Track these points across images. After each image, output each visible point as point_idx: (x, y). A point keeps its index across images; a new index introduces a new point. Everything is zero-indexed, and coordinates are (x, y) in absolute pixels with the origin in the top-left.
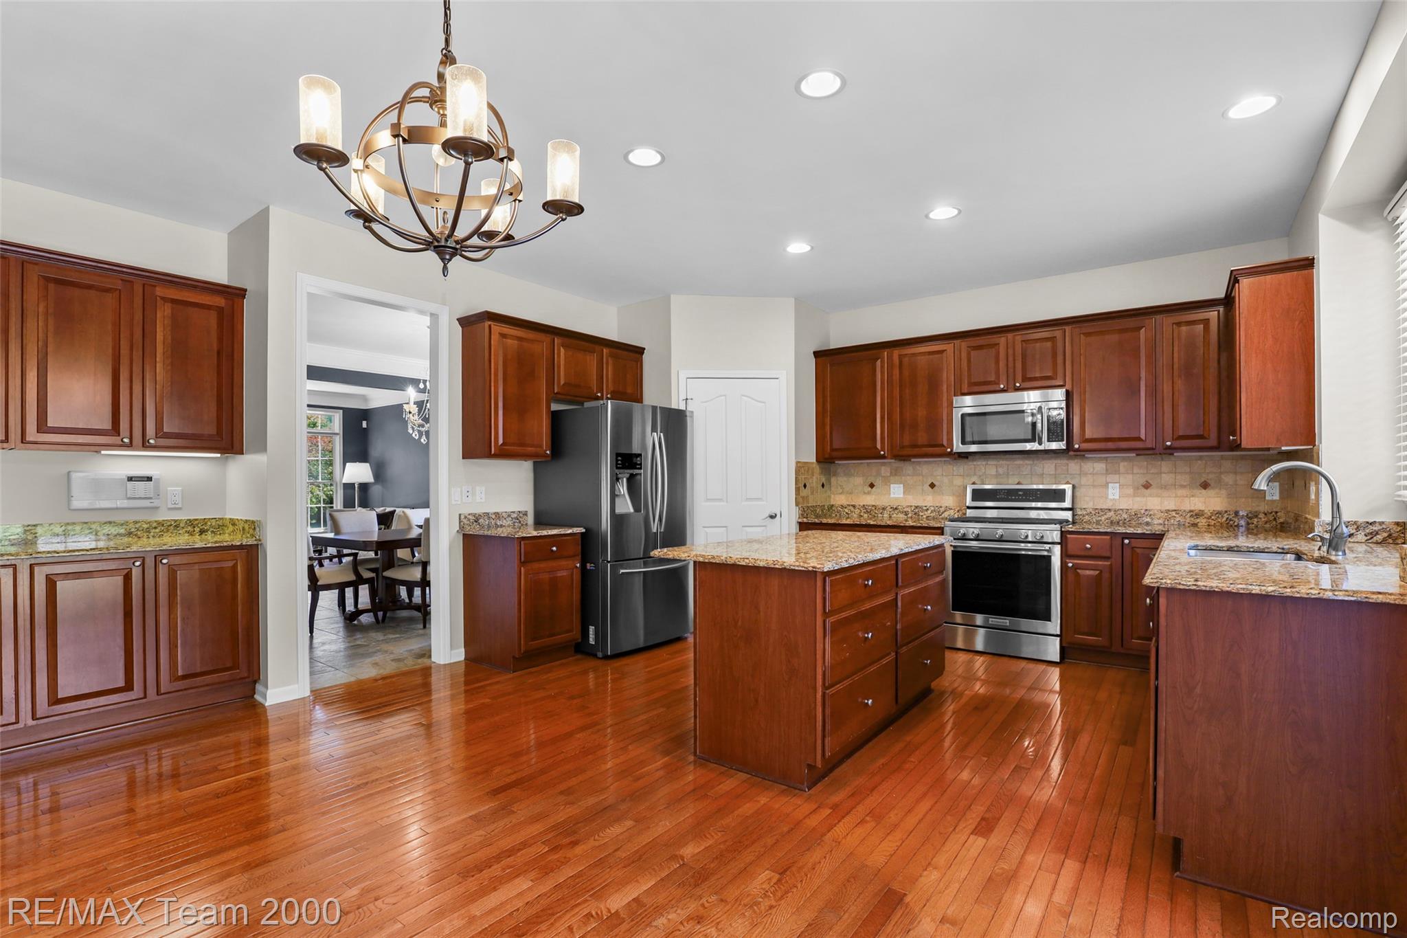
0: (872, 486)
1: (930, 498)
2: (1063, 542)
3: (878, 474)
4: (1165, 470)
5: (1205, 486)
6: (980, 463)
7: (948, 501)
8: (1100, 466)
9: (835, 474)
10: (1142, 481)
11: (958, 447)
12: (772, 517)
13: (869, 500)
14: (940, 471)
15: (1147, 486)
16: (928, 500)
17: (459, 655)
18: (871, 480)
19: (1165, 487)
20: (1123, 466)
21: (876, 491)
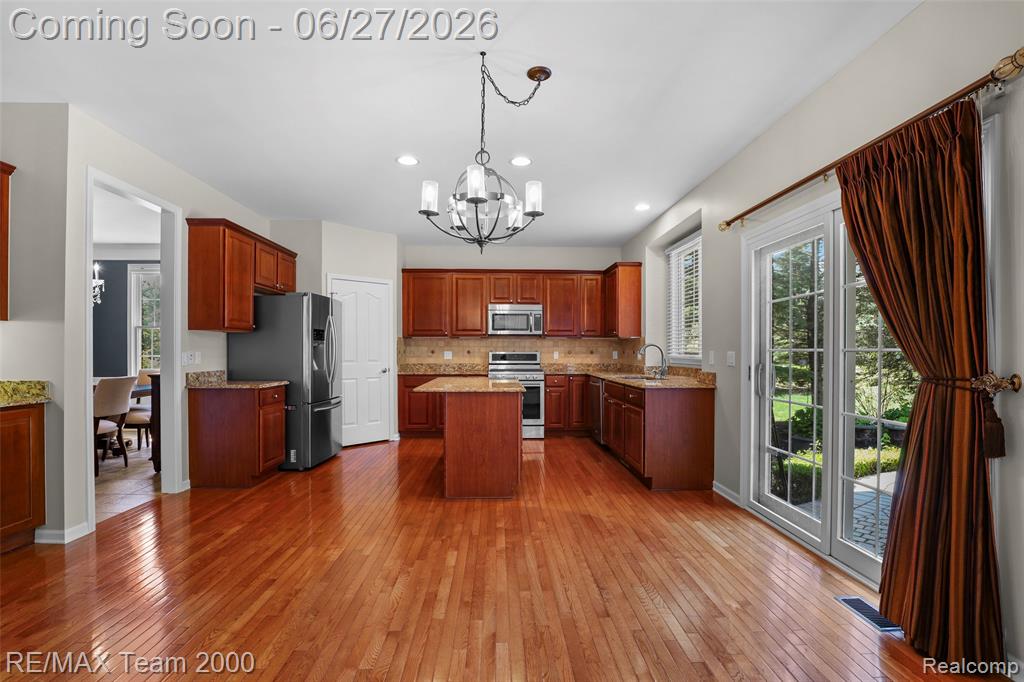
0: (433, 352)
1: (467, 360)
2: (545, 380)
3: (437, 345)
4: (577, 345)
5: (592, 353)
6: (495, 340)
7: (477, 360)
8: (551, 343)
9: (410, 345)
10: (568, 349)
11: (490, 332)
12: (384, 372)
13: (431, 361)
14: (473, 344)
15: (569, 353)
16: (466, 360)
17: (187, 485)
18: (432, 349)
19: (576, 353)
20: (560, 343)
21: (435, 355)
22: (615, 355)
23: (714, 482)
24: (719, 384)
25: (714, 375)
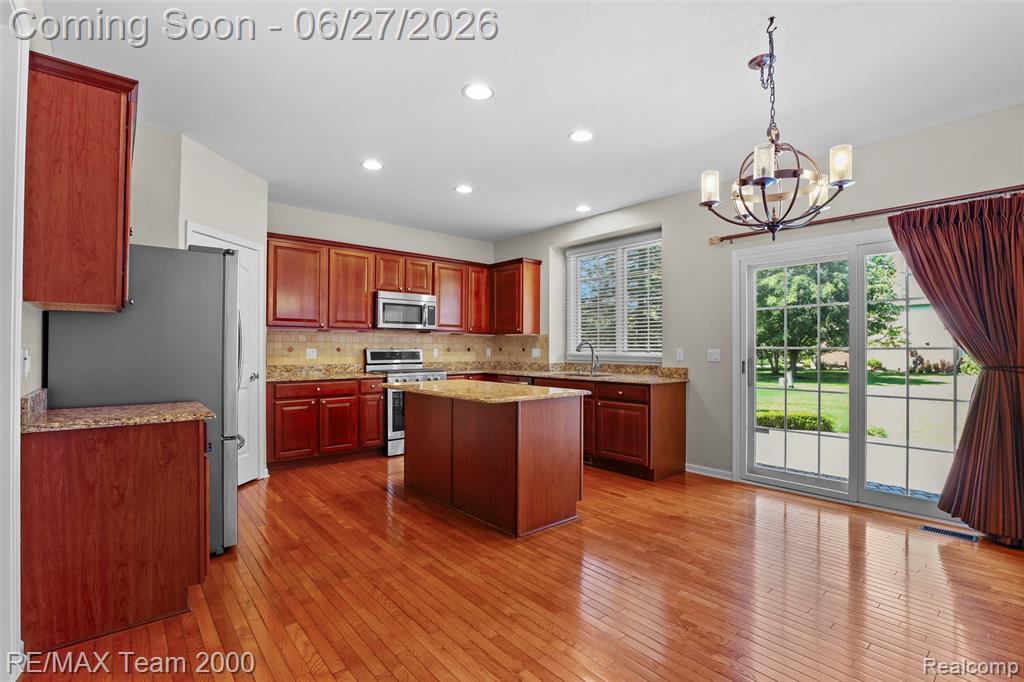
0: (290, 350)
1: (336, 359)
3: (296, 341)
4: (456, 342)
5: (469, 350)
6: (370, 335)
7: (349, 360)
10: (447, 347)
11: (380, 324)
12: (252, 379)
13: (288, 362)
14: (344, 339)
15: (449, 350)
19: (455, 351)
21: (292, 353)
22: (489, 351)
23: (687, 464)
24: (691, 376)
25: (686, 370)
